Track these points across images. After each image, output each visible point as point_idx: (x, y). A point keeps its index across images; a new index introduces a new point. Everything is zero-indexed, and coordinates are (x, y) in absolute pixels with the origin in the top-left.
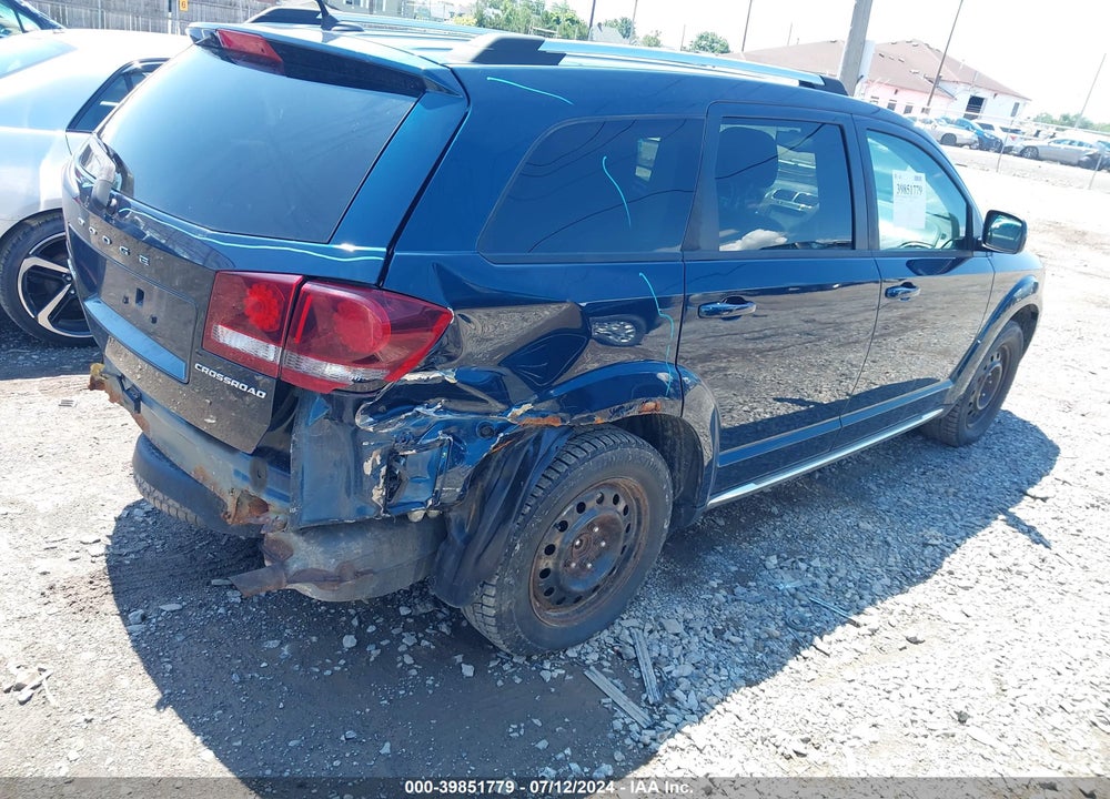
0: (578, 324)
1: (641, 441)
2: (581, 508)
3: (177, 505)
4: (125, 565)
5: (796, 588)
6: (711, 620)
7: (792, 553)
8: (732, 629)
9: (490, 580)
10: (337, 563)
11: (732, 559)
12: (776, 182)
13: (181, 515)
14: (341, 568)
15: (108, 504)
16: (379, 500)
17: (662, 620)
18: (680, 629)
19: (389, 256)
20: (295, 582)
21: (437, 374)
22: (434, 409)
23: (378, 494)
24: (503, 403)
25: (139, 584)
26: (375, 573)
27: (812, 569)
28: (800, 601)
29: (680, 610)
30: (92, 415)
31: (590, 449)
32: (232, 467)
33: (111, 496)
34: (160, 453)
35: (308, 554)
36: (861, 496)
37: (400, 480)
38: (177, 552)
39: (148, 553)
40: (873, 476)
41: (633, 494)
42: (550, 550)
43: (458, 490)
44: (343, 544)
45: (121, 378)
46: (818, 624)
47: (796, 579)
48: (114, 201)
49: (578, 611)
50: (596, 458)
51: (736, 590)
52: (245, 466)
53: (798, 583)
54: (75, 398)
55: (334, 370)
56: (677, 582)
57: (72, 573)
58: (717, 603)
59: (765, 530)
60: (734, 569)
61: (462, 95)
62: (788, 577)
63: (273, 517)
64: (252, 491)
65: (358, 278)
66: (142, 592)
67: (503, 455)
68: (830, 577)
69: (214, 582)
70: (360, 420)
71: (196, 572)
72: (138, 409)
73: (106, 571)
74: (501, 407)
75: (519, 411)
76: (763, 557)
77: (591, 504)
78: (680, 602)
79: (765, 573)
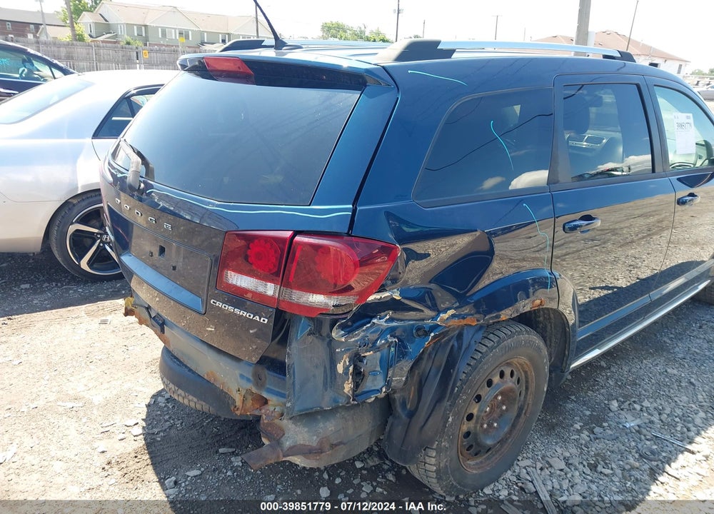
0: (486, 248)
1: (528, 329)
2: (490, 383)
3: (195, 400)
4: (158, 441)
5: (638, 426)
6: (584, 457)
7: (626, 397)
8: (602, 463)
9: (432, 445)
10: (318, 439)
11: (584, 405)
12: (588, 131)
13: (199, 407)
14: (321, 442)
15: (140, 395)
16: (349, 392)
17: (547, 459)
18: (563, 465)
19: (354, 211)
20: (289, 456)
21: (387, 294)
22: (384, 320)
23: (348, 387)
24: (434, 310)
25: (169, 456)
26: (344, 444)
27: (644, 408)
28: (645, 436)
29: (558, 449)
30: (121, 329)
31: (496, 339)
32: (237, 372)
33: (141, 389)
34: (180, 362)
35: (296, 434)
36: (660, 349)
37: (364, 375)
38: (192, 429)
39: (172, 431)
40: (664, 332)
41: (523, 368)
42: (470, 417)
43: (404, 379)
44: (321, 425)
45: (148, 308)
46: (664, 454)
47: (636, 418)
48: (142, 185)
49: (488, 458)
50: (500, 346)
51: (595, 430)
52: (248, 372)
53: (638, 421)
54: (109, 318)
55: (317, 299)
56: (551, 428)
57: (122, 450)
58: (584, 442)
59: (601, 380)
60: (588, 413)
61: (393, 86)
62: (630, 417)
63: (272, 409)
64: (254, 390)
65: (334, 229)
66: (172, 461)
67: (433, 349)
68: (660, 414)
69: (221, 450)
70: (336, 334)
71: (207, 444)
72: (163, 331)
73: (145, 447)
74: (432, 314)
75: (444, 316)
76: (606, 402)
77: (496, 379)
78: (557, 443)
79: (611, 414)
